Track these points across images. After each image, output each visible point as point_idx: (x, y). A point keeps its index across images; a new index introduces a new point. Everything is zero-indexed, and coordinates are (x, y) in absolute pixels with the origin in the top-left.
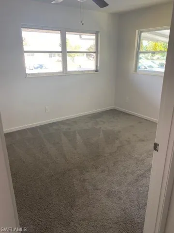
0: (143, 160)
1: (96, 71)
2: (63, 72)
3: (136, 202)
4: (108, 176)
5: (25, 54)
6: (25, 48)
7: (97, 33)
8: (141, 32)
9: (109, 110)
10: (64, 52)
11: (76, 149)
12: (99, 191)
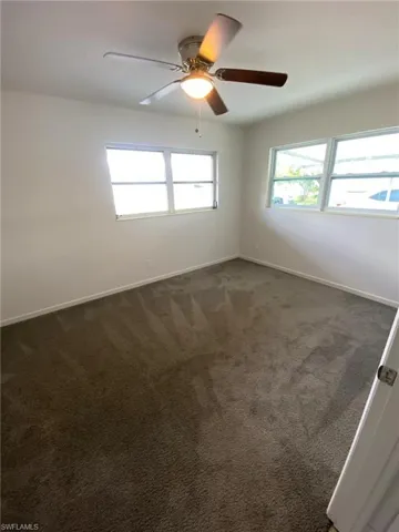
0: (295, 341)
1: (214, 208)
2: (169, 211)
3: (301, 425)
4: (247, 372)
5: (114, 186)
6: (114, 179)
7: (213, 155)
8: (276, 151)
9: (234, 260)
10: (169, 183)
11: (192, 325)
12: (236, 404)
